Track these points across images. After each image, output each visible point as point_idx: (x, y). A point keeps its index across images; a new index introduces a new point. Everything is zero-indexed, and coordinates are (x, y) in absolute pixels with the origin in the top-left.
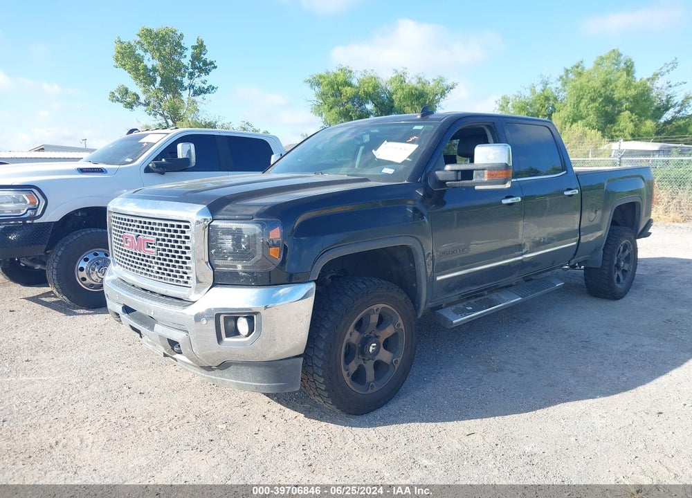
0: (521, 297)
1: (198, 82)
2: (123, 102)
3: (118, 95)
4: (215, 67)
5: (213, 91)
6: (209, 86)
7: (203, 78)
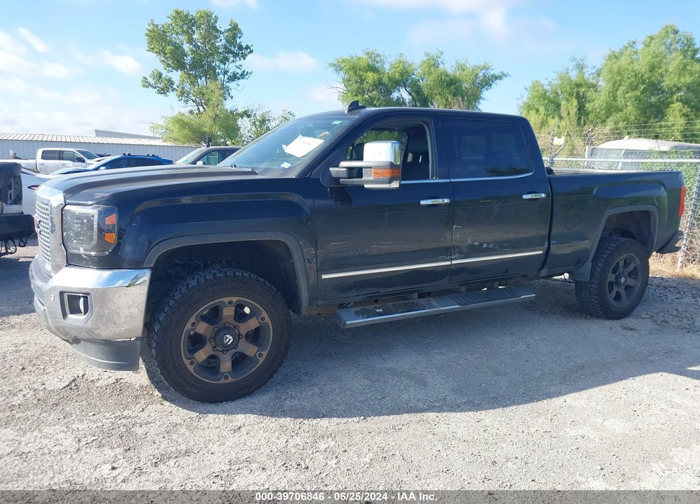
0: (460, 304)
1: (232, 67)
2: (155, 88)
3: (151, 81)
4: (252, 52)
5: (247, 77)
6: (244, 72)
7: (238, 63)
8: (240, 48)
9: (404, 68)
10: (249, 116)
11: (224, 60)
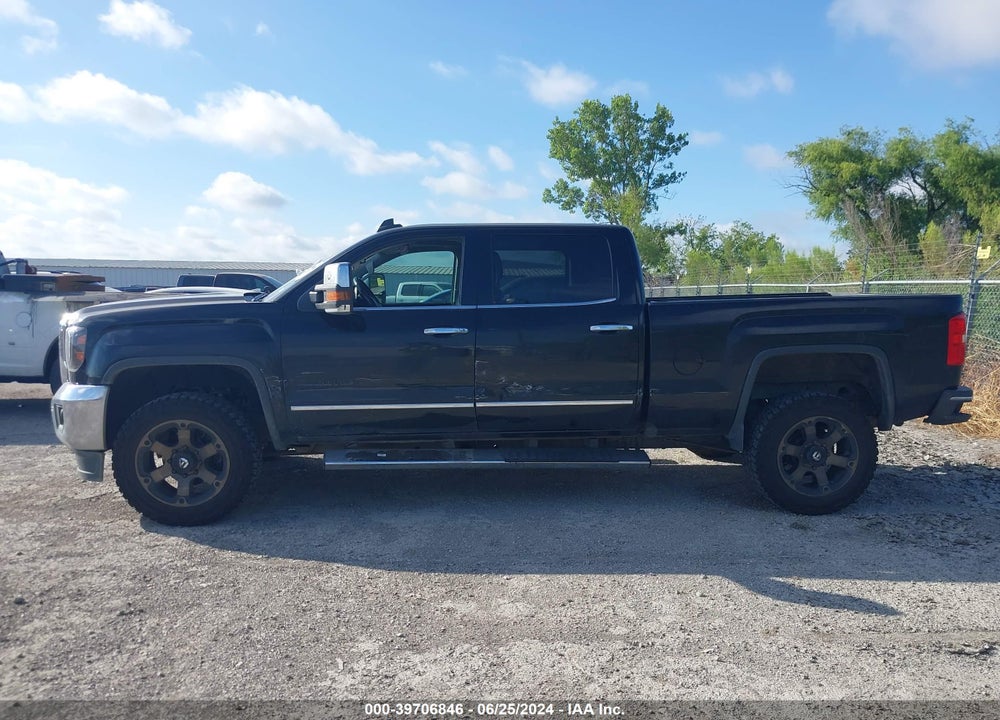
1: (658, 168)
2: (559, 202)
3: (555, 194)
4: (687, 143)
5: (679, 179)
6: (674, 173)
7: (667, 161)
8: (671, 139)
9: (907, 149)
10: (682, 232)
11: (648, 159)
